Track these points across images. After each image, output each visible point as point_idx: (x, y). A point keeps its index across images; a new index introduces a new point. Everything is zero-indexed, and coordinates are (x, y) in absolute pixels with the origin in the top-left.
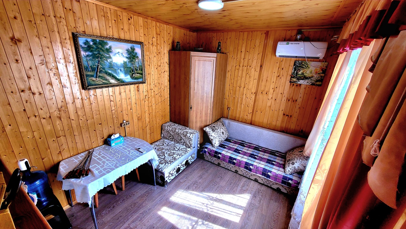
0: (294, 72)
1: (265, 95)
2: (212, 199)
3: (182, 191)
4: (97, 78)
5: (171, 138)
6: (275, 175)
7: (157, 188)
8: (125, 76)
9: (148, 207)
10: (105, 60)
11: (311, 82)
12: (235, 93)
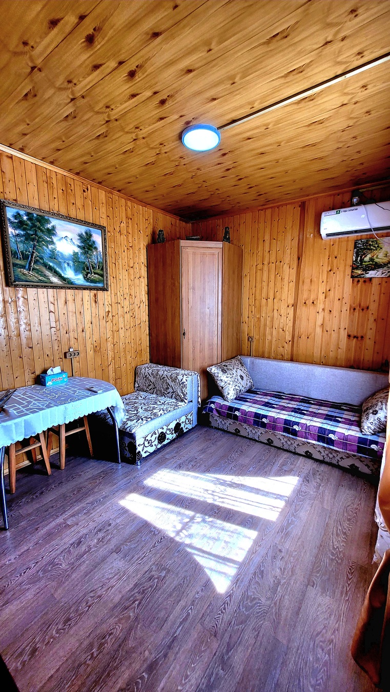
0: (356, 260)
1: (312, 307)
2: (224, 483)
3: (168, 470)
4: (30, 271)
5: (150, 387)
6: (342, 437)
7: (121, 468)
8: (76, 275)
9: (104, 493)
10: (45, 246)
11: (389, 272)
12: (260, 311)
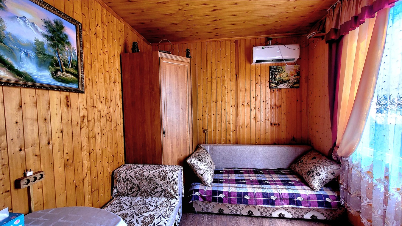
0: (272, 78)
1: (247, 108)
6: (306, 198)
11: (290, 85)
12: (211, 111)
